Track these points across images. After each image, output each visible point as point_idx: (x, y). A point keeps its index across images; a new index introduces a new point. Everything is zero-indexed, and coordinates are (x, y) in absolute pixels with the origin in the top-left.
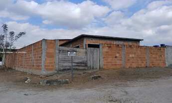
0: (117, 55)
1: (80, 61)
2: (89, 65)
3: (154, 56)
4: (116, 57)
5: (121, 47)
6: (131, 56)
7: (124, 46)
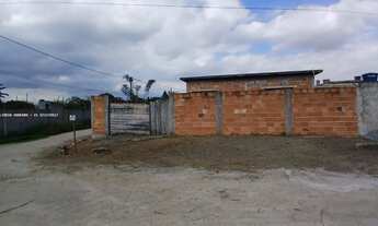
0: (204, 112)
1: (140, 122)
2: (153, 128)
3: (310, 109)
4: (201, 115)
5: (213, 97)
6: (236, 111)
7: (221, 93)
